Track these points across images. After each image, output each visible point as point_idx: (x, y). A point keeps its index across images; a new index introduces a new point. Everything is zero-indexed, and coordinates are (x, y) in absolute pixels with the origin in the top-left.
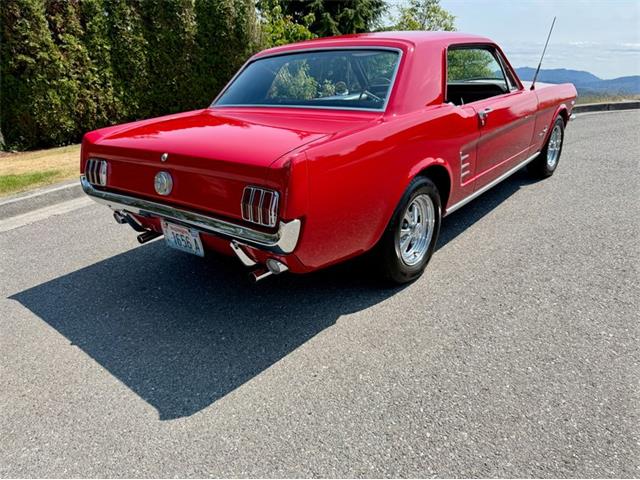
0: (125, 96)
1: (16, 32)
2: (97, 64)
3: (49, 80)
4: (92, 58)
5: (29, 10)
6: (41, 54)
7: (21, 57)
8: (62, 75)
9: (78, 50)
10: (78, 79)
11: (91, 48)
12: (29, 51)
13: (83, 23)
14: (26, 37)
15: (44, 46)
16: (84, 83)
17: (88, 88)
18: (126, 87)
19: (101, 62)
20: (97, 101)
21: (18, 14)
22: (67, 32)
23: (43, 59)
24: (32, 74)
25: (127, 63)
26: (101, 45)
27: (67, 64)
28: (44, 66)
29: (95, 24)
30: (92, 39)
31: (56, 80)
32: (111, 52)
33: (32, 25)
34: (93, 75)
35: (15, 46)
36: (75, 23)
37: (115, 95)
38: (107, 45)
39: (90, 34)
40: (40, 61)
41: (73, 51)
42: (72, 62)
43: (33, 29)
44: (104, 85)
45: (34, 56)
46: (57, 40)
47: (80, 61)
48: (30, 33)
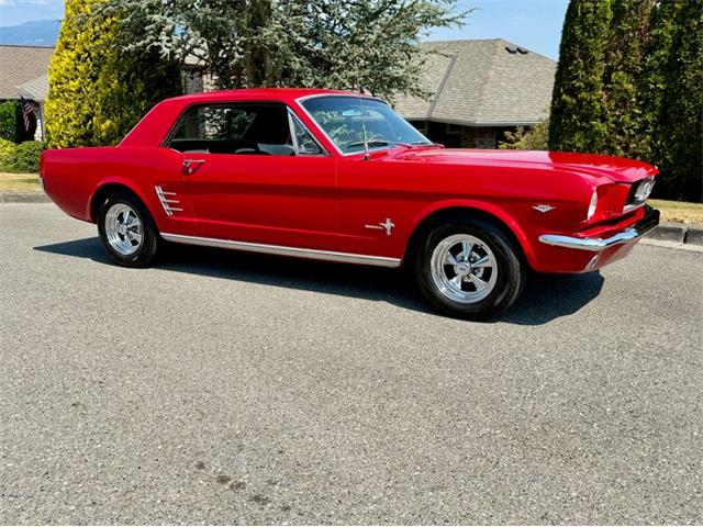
0: (662, 146)
1: (569, 72)
2: (643, 107)
3: (581, 122)
4: (639, 98)
5: (587, 49)
6: (584, 94)
7: (564, 97)
8: (597, 117)
9: (626, 90)
10: (613, 122)
11: (643, 87)
12: (573, 92)
14: (576, 77)
15: (591, 87)
16: (619, 128)
17: (621, 133)
18: (667, 139)
19: (646, 104)
20: (626, 149)
21: (577, 55)
22: (622, 69)
23: (583, 99)
24: (569, 116)
25: (678, 105)
26: (655, 84)
27: (606, 106)
28: (581, 107)
29: (658, 59)
30: (647, 76)
31: (588, 122)
32: (665, 91)
33: (585, 65)
34: (632, 118)
35: (564, 86)
36: (634, 59)
37: (650, 144)
38: (663, 83)
39: (648, 70)
40: (580, 102)
41: (619, 91)
42: (613, 103)
43: (585, 69)
44: (641, 131)
45: (576, 97)
46: (607, 79)
47: (623, 103)
48: (581, 73)
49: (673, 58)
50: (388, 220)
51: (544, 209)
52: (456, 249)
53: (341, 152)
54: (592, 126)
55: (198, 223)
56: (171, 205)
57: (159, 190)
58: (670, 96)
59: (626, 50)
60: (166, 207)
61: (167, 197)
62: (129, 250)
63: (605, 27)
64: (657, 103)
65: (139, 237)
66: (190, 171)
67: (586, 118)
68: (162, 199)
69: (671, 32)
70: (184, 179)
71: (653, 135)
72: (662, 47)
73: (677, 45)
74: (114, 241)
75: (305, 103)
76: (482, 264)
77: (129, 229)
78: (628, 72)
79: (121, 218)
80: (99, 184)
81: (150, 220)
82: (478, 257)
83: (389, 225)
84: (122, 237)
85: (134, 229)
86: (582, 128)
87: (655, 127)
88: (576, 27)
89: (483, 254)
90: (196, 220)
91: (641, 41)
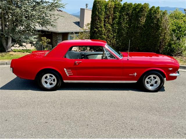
0: (118, 41)
1: (96, 23)
2: (113, 32)
4: (112, 30)
5: (100, 18)
6: (100, 29)
7: (95, 29)
8: (103, 34)
9: (109, 28)
10: (107, 36)
11: (113, 27)
12: (97, 28)
13: (113, 21)
14: (98, 24)
15: (101, 27)
17: (109, 38)
18: (119, 39)
19: (114, 31)
20: (110, 42)
21: (97, 19)
22: (108, 23)
23: (100, 30)
24: (96, 34)
25: (121, 32)
26: (116, 27)
27: (105, 32)
28: (99, 32)
29: (116, 21)
30: (114, 25)
31: (101, 35)
32: (118, 29)
33: (100, 22)
34: (111, 35)
35: (94, 26)
36: (111, 21)
37: (115, 41)
38: (117, 27)
39: (114, 24)
40: (99, 30)
41: (108, 28)
42: (107, 31)
43: (100, 23)
44: (113, 38)
45: (98, 29)
46: (105, 25)
47: (109, 31)
48: (99, 24)
49: (119, 21)
50: (135, 73)
51: (171, 69)
53: (120, 58)
54: (102, 37)
57: (65, 69)
58: (119, 30)
59: (109, 19)
60: (67, 74)
63: (103, 13)
64: (116, 31)
65: (53, 82)
66: (77, 64)
67: (101, 34)
68: (66, 72)
69: (118, 15)
70: (75, 66)
71: (116, 39)
72: (117, 18)
73: (120, 18)
78: (109, 24)
79: (46, 77)
84: (46, 83)
86: (100, 37)
87: (116, 37)
88: (97, 12)
90: (77, 76)
91: (112, 17)
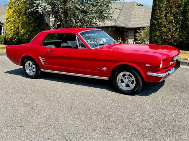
0: (182, 35)
1: (155, 14)
2: (176, 24)
3: (159, 28)
4: (175, 21)
5: (160, 7)
6: (159, 20)
7: (154, 21)
8: (163, 27)
9: (171, 19)
10: (168, 28)
11: (176, 18)
14: (157, 15)
15: (161, 18)
16: (169, 30)
17: (170, 31)
18: (183, 33)
19: (177, 23)
20: (171, 36)
21: (157, 9)
22: (170, 13)
23: (159, 22)
24: (155, 26)
25: (186, 23)
26: (179, 17)
27: (166, 23)
28: (159, 24)
29: (180, 10)
30: (177, 15)
31: (160, 28)
32: (182, 19)
33: (160, 12)
34: (173, 27)
35: (153, 18)
36: (174, 10)
37: (178, 34)
38: (182, 17)
39: (177, 13)
40: (158, 22)
41: (169, 19)
42: (168, 23)
43: (159, 13)
44: (176, 31)
45: (157, 21)
46: (166, 16)
47: (171, 22)
48: (158, 14)
49: (184, 10)
50: (105, 67)
51: (148, 65)
52: (124, 75)
53: (91, 48)
54: (162, 29)
55: (51, 67)
56: (44, 62)
57: (40, 58)
58: (184, 21)
59: (171, 7)
60: (42, 62)
61: (42, 60)
62: (32, 74)
64: (180, 22)
65: (35, 70)
66: (49, 53)
67: (160, 27)
68: (41, 60)
69: (184, 2)
70: (47, 55)
71: (179, 32)
72: (181, 7)
73: (186, 6)
74: (28, 71)
75: (81, 34)
76: (131, 80)
77: (32, 68)
78: (172, 14)
79: (29, 65)
80: (23, 56)
81: (38, 66)
82: (130, 78)
83: (105, 69)
84: (30, 70)
85: (33, 68)
86: (159, 30)
87: (180, 29)
88: (157, 1)
89: (131, 77)
90: (51, 66)
91: (176, 5)
